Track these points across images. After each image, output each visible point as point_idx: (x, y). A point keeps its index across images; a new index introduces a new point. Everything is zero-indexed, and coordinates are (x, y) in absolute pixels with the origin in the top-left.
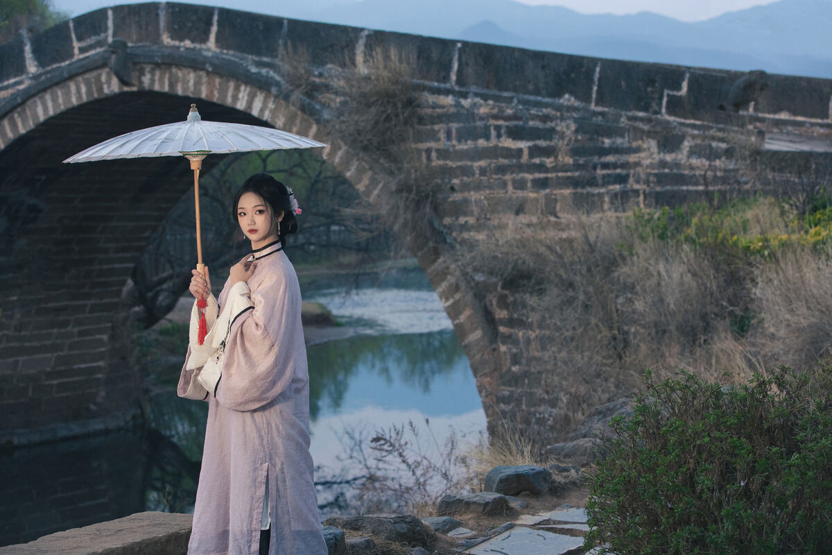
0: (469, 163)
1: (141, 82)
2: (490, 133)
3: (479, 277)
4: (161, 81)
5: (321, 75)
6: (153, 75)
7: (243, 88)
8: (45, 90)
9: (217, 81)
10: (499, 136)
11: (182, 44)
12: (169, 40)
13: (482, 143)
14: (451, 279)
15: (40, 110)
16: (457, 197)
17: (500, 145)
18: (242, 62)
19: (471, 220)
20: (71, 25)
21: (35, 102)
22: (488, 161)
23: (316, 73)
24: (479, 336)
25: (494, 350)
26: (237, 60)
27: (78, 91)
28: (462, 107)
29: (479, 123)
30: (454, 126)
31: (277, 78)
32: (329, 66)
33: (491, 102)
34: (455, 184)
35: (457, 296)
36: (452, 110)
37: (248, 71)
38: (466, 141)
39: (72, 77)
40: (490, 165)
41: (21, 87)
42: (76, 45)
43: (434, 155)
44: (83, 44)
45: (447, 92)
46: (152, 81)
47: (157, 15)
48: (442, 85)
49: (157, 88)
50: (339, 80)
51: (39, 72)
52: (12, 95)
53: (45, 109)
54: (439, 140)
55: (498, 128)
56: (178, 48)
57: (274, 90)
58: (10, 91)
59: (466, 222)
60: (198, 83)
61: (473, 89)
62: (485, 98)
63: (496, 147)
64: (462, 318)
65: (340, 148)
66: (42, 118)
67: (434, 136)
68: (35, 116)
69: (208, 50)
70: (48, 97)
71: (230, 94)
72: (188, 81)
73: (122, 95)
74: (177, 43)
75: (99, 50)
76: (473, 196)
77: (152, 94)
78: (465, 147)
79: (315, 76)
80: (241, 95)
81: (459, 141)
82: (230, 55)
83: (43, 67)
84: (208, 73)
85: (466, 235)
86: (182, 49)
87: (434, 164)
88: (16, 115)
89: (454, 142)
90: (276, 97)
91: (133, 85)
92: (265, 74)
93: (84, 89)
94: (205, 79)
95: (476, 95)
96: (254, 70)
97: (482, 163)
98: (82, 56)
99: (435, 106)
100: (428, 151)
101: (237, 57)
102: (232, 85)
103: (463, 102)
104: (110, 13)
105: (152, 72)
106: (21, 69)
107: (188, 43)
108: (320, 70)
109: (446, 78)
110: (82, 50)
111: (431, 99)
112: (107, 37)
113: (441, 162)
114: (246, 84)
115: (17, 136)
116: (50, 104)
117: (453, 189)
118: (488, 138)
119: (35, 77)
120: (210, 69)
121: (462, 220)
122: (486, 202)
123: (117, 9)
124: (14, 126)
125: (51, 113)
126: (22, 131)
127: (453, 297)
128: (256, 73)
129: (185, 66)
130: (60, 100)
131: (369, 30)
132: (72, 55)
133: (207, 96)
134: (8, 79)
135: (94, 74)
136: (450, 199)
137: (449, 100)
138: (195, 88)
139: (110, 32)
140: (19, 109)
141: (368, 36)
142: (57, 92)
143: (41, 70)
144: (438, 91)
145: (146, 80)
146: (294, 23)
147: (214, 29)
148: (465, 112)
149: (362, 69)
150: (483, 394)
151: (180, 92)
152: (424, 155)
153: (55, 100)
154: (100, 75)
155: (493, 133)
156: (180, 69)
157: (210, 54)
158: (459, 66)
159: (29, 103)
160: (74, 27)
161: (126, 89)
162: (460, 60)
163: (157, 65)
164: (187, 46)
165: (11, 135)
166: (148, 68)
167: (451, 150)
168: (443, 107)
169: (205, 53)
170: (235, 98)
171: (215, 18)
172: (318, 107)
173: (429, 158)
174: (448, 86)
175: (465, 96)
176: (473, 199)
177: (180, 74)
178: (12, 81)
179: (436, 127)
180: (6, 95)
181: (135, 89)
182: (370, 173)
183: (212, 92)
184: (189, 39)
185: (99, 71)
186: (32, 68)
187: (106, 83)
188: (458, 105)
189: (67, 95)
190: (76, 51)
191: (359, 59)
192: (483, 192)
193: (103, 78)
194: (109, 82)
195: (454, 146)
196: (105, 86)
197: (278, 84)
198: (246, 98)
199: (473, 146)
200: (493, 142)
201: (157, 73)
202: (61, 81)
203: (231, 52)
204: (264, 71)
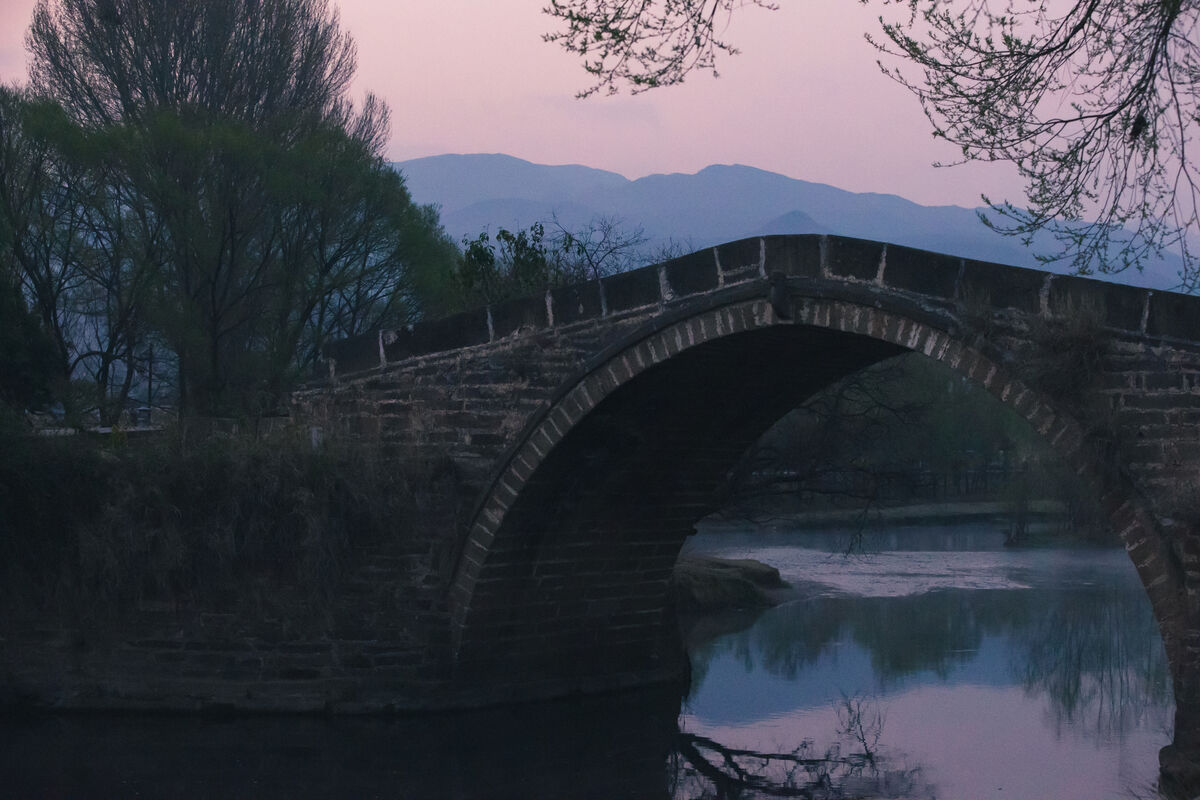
0: (1159, 410)
1: (798, 316)
2: (1182, 382)
3: (1168, 522)
4: (822, 316)
5: (1001, 317)
6: (812, 309)
7: (914, 327)
8: (685, 319)
9: (886, 318)
10: (1191, 385)
11: (845, 279)
12: (831, 275)
13: (1173, 390)
14: (1136, 524)
15: (678, 340)
16: (1146, 442)
17: (1193, 393)
18: (914, 300)
19: (1160, 466)
20: (716, 253)
21: (673, 330)
22: (1180, 409)
23: (996, 315)
24: (1164, 580)
25: (1181, 594)
26: (907, 298)
27: (725, 321)
28: (1154, 355)
29: (1171, 372)
30: (1144, 374)
31: (953, 318)
32: (1010, 308)
33: (1183, 351)
34: (1144, 430)
35: (1143, 541)
36: (1142, 357)
37: (923, 310)
38: (1157, 388)
39: (719, 307)
40: (1181, 412)
41: (655, 315)
42: (721, 274)
43: (1122, 400)
44: (729, 274)
45: (1138, 340)
46: (811, 315)
47: (818, 248)
48: (1132, 333)
49: (816, 322)
50: (1020, 323)
51: (675, 300)
52: (644, 322)
53: (685, 339)
54: (1129, 386)
55: (1190, 377)
56: (842, 282)
57: (951, 331)
58: (640, 318)
59: (1154, 468)
60: (864, 320)
61: (1164, 337)
62: (1178, 347)
63: (1188, 395)
64: (1147, 562)
65: (1020, 391)
66: (680, 348)
67: (1123, 383)
68: (673, 344)
69: (876, 286)
70: (689, 327)
71: (900, 332)
72: (853, 317)
73: (775, 327)
74: (839, 278)
75: (747, 280)
76: (1163, 442)
77: (811, 328)
78: (1156, 394)
79: (996, 319)
80: (912, 334)
81: (1149, 388)
82: (900, 293)
83: (681, 295)
84: (876, 309)
85: (1154, 481)
86: (846, 284)
87: (1122, 410)
88: (649, 344)
89: (1144, 389)
90: (952, 337)
91: (788, 318)
92: (941, 314)
93: (731, 321)
94: (871, 315)
95: (1169, 344)
96: (928, 309)
97: (1173, 411)
98: (728, 286)
99: (1123, 353)
100: (1117, 397)
101: (908, 295)
102: (902, 323)
103: (1154, 349)
104: (762, 243)
105: (811, 307)
106: (654, 295)
107: (852, 278)
108: (1000, 312)
109: (1137, 326)
110: (727, 280)
111: (1120, 345)
112: (758, 267)
113: (1129, 409)
114: (919, 323)
115: (649, 365)
116: (691, 334)
117: (1141, 435)
118: (1179, 386)
119: (670, 305)
120: (880, 306)
121: (1151, 465)
122: (1176, 450)
123: (771, 240)
124: (647, 355)
125: (692, 343)
126: (656, 360)
127: (1138, 542)
128: (930, 312)
129: (850, 302)
130: (703, 330)
131: (1054, 275)
132: (717, 284)
133: (873, 332)
134: (638, 305)
135: (745, 304)
136: (1139, 445)
137: (1140, 347)
138: (860, 324)
139: (763, 262)
140: (653, 338)
141: (1052, 280)
142: (699, 322)
143: (678, 299)
144: (1129, 339)
145: (805, 313)
146: (971, 263)
147: (883, 265)
148: (1156, 360)
149: (1046, 313)
150: (1167, 637)
151: (843, 328)
152: (1111, 401)
153: (696, 330)
154: (752, 306)
155: (1185, 381)
156: (845, 305)
157: (878, 291)
158: (1150, 314)
159: (666, 331)
160: (719, 255)
161: (780, 322)
162: (1151, 310)
163: (817, 300)
164: (851, 281)
165: (642, 364)
166: (807, 302)
167: (1141, 397)
168: (1133, 354)
169: (873, 290)
170: (906, 336)
171: (884, 254)
172: (998, 349)
173: (1116, 403)
174: (1138, 333)
175: (1156, 344)
176: (1163, 445)
177: (844, 309)
178: (643, 307)
179: (1125, 374)
180: (635, 322)
181: (791, 322)
182: (1052, 418)
183: (880, 330)
184: (854, 274)
185: (751, 303)
186: (668, 297)
187: (758, 314)
188: (1149, 352)
189: (712, 325)
190: (721, 280)
191: (1044, 302)
192: (1173, 439)
193: (755, 310)
194: (761, 313)
195: (1144, 393)
196: (757, 318)
197: (954, 324)
198: (918, 336)
199: (1163, 394)
200: (1186, 390)
201: (818, 307)
202: (705, 310)
203: (901, 290)
204: (939, 310)
